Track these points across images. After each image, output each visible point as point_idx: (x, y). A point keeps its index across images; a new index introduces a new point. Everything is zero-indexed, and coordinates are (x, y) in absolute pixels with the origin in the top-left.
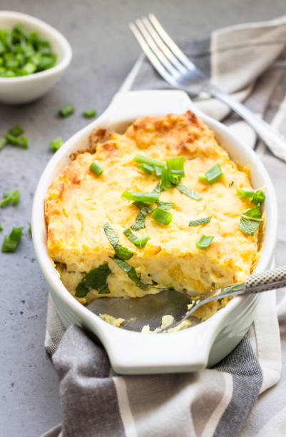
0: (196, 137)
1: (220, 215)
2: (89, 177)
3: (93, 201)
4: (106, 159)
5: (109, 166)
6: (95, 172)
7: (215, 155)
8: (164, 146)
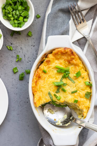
0: (73, 59)
1: (80, 90)
2: (43, 74)
3: (45, 84)
4: (47, 65)
5: (48, 68)
6: (44, 72)
7: (78, 66)
8: (64, 60)
